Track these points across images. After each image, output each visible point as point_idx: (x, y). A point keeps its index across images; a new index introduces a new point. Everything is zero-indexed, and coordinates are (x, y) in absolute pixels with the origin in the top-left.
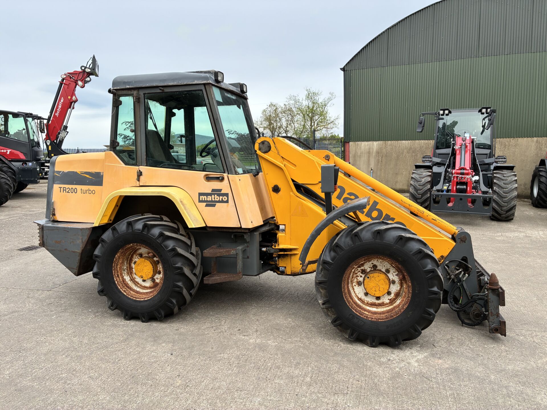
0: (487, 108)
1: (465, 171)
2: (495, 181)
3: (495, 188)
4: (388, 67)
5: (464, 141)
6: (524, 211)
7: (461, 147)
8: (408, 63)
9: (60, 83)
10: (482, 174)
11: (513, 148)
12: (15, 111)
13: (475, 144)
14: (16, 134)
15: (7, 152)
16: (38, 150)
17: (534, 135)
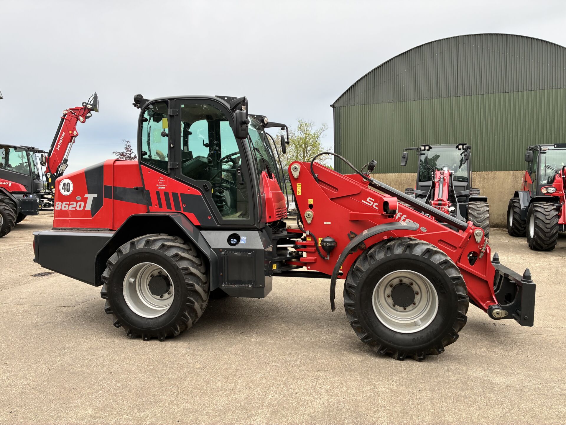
0: (463, 145)
1: (442, 202)
2: (469, 211)
3: (469, 217)
4: (375, 104)
5: (442, 175)
6: (500, 239)
7: (439, 181)
8: (393, 102)
9: (62, 118)
10: (459, 205)
11: (492, 180)
12: (18, 145)
13: (453, 177)
14: (18, 167)
15: (8, 184)
16: (39, 182)
17: (510, 169)
